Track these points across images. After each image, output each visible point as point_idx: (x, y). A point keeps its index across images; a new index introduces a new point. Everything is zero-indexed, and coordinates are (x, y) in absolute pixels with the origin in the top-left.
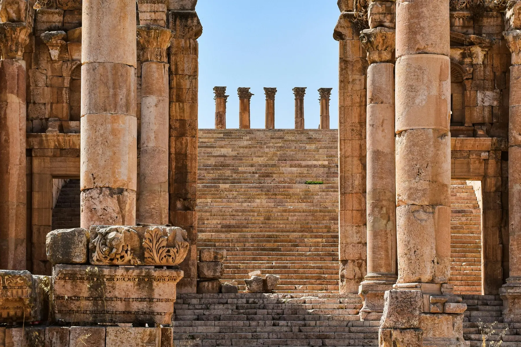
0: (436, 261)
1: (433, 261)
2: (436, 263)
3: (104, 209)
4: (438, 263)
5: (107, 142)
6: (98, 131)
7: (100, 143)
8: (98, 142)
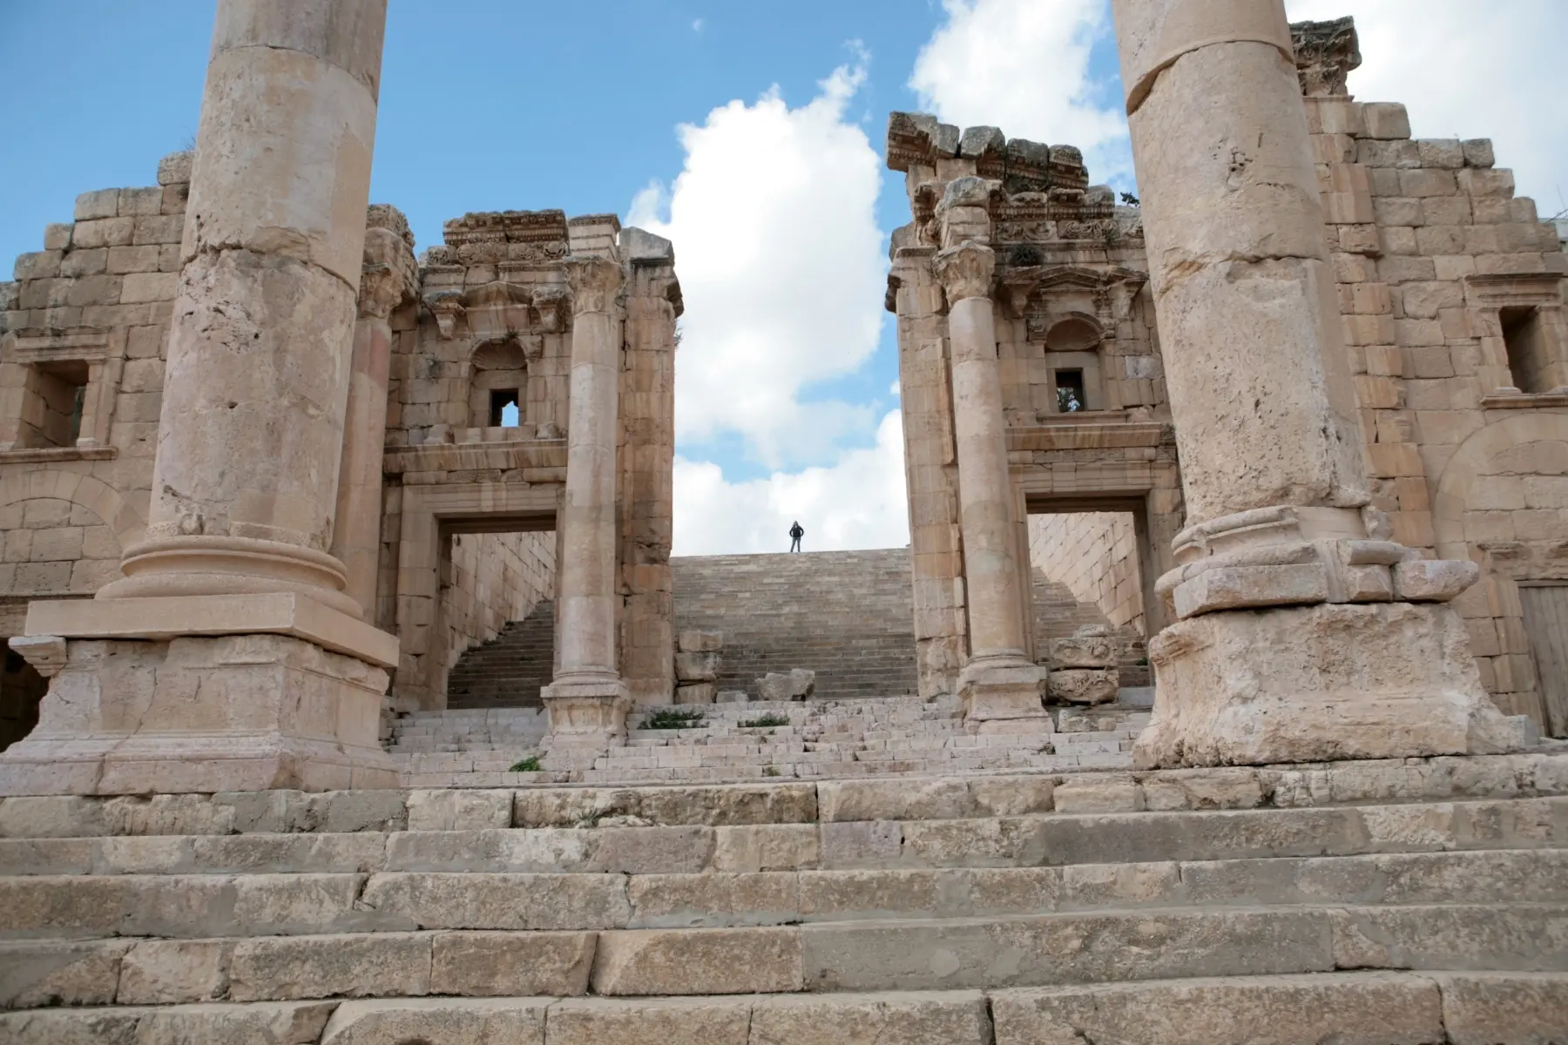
0: (1332, 430)
1: (1324, 431)
2: (1333, 439)
3: (217, 310)
4: (1339, 438)
5: (248, 120)
6: (228, 95)
7: (228, 125)
8: (222, 124)
